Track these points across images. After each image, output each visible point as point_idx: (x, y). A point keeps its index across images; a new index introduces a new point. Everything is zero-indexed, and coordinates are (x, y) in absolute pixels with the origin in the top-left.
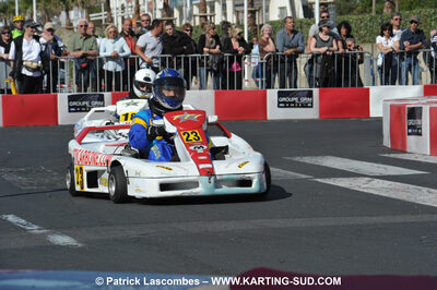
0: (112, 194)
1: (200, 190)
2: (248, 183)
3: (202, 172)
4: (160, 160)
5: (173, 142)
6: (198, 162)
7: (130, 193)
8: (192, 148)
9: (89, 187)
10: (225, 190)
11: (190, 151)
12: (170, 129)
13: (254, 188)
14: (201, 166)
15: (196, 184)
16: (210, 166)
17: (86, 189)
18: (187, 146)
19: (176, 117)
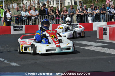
0: (32, 53)
1: (57, 51)
2: (69, 49)
3: (57, 46)
4: (45, 43)
5: (48, 39)
6: (56, 44)
7: (37, 52)
8: (54, 40)
9: (25, 51)
10: (63, 51)
11: (53, 41)
12: (47, 35)
13: (71, 50)
14: (57, 45)
15: (56, 50)
16: (59, 45)
17: (24, 52)
18: (53, 39)
19: (49, 32)
